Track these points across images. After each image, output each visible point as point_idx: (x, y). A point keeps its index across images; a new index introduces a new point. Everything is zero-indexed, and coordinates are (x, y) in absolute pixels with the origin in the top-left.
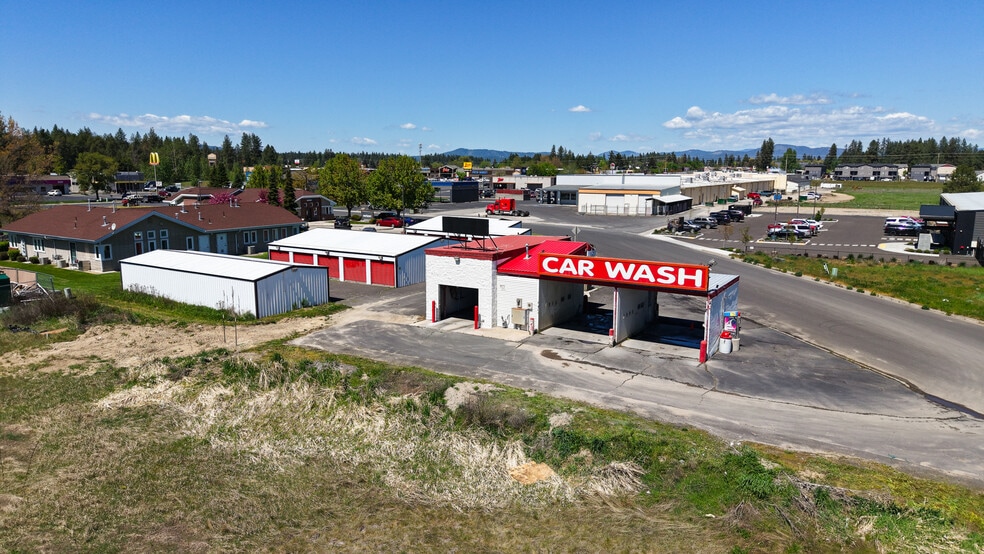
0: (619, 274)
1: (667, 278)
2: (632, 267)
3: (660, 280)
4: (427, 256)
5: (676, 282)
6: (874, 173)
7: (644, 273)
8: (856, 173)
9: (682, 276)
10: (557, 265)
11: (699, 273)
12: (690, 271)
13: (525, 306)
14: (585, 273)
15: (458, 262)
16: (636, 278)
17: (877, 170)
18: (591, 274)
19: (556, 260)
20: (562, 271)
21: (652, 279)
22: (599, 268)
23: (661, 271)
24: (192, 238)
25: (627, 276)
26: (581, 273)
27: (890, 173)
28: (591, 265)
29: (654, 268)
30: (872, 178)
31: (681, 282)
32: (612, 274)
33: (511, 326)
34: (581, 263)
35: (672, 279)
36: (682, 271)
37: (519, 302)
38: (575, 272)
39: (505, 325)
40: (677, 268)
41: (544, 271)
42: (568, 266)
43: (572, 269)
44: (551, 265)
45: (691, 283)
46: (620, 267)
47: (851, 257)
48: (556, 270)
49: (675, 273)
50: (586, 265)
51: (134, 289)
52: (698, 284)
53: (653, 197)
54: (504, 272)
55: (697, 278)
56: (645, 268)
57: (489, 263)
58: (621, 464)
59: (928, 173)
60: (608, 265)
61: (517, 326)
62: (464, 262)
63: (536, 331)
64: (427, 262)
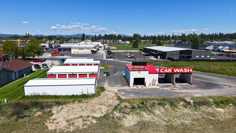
0: (177, 71)
1: (186, 71)
2: (179, 69)
3: (184, 71)
4: (131, 72)
6: (110, 42)
7: (182, 70)
8: (106, 41)
9: (188, 70)
10: (164, 71)
11: (191, 69)
12: (190, 69)
13: (155, 80)
14: (170, 72)
15: (139, 72)
16: (180, 71)
17: (110, 41)
18: (171, 72)
19: (163, 69)
20: (165, 72)
21: (183, 71)
22: (173, 70)
23: (185, 70)
24: (11, 74)
25: (178, 71)
26: (169, 72)
27: (112, 42)
28: (171, 70)
29: (183, 69)
31: (188, 71)
32: (175, 71)
33: (151, 85)
34: (169, 70)
35: (187, 71)
36: (188, 69)
37: (154, 79)
38: (167, 72)
39: (150, 85)
40: (187, 69)
41: (161, 72)
42: (166, 71)
44: (162, 71)
45: (190, 71)
46: (177, 70)
47: (154, 61)
48: (163, 72)
49: (187, 70)
50: (170, 70)
51: (32, 95)
52: (191, 71)
53: (91, 50)
54: (149, 73)
55: (191, 70)
56: (182, 69)
57: (148, 72)
58: (231, 104)
59: (119, 42)
60: (174, 69)
61: (153, 85)
62: (141, 72)
63: (157, 85)
64: (131, 73)
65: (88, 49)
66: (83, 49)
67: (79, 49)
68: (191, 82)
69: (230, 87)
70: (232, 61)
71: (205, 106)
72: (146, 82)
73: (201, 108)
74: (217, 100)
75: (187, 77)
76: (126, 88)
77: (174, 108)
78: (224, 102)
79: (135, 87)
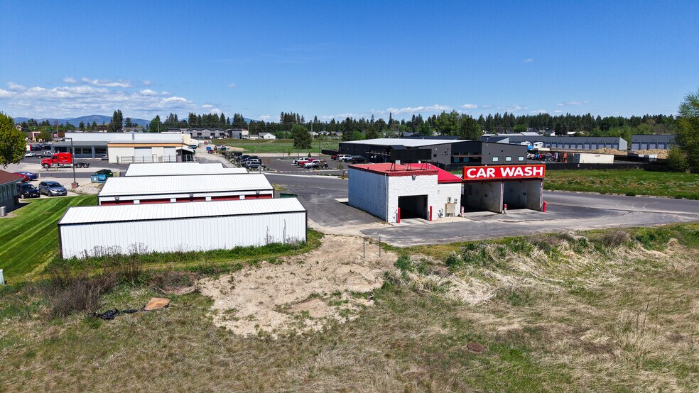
0: (508, 174)
1: (528, 173)
2: (514, 169)
3: (526, 174)
4: (390, 178)
5: (532, 175)
6: (212, 134)
7: (519, 172)
9: (535, 171)
10: (475, 173)
11: (542, 168)
12: (538, 168)
13: (452, 201)
14: (490, 176)
15: (414, 179)
16: (515, 175)
17: (213, 132)
18: (493, 176)
19: (475, 170)
20: (478, 176)
21: (522, 175)
22: (498, 173)
23: (526, 170)
25: (511, 174)
26: (488, 176)
27: (221, 134)
28: (494, 170)
29: (523, 169)
30: (211, 137)
31: (534, 174)
32: (504, 174)
33: (444, 214)
34: (488, 170)
35: (531, 173)
36: (535, 168)
37: (450, 199)
38: (485, 176)
39: (441, 215)
40: (533, 167)
41: (467, 177)
42: (481, 173)
43: (484, 174)
44: (472, 173)
45: (538, 174)
46: (508, 169)
48: (474, 176)
49: (532, 170)
50: (491, 171)
52: (541, 174)
53: (177, 148)
54: (440, 182)
55: (541, 171)
56: (519, 169)
57: (436, 177)
58: (672, 240)
59: (241, 134)
60: (502, 169)
61: (448, 215)
62: (418, 178)
63: (459, 216)
64: (390, 181)
65: (167, 146)
66: (150, 148)
67: (136, 148)
68: (541, 205)
69: (630, 212)
70: (578, 168)
71: (621, 248)
72: (431, 207)
73: (614, 251)
74: (639, 233)
75: (525, 194)
76: (378, 225)
77: (553, 255)
78: (656, 236)
79: (403, 223)
